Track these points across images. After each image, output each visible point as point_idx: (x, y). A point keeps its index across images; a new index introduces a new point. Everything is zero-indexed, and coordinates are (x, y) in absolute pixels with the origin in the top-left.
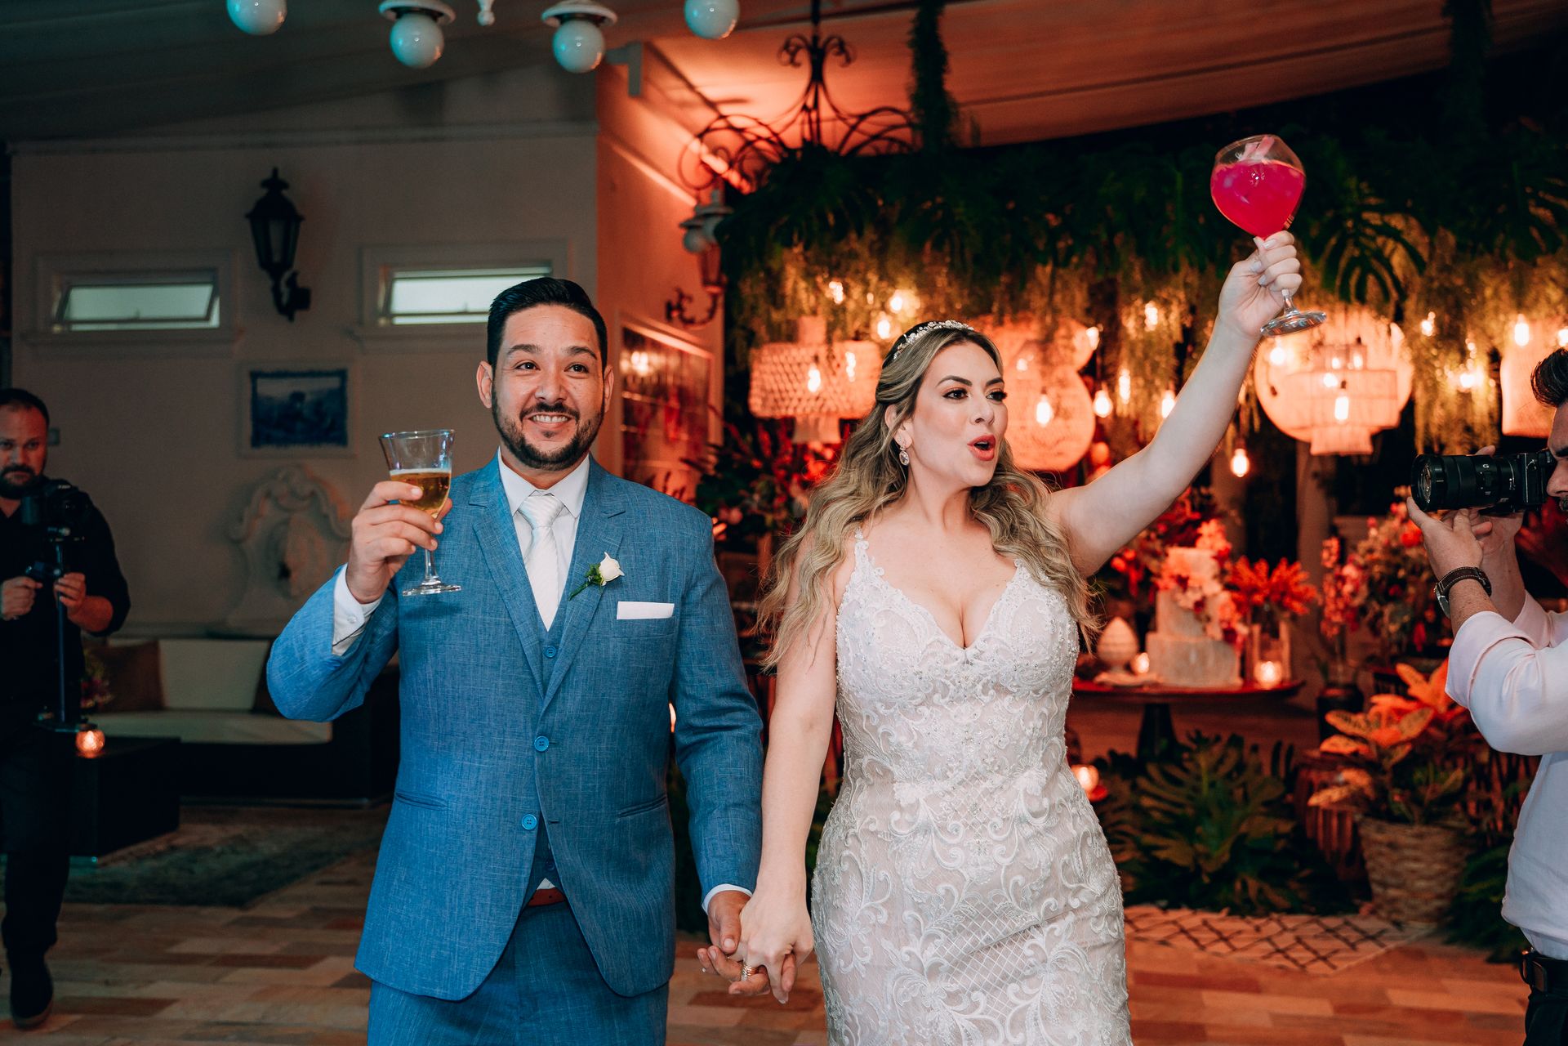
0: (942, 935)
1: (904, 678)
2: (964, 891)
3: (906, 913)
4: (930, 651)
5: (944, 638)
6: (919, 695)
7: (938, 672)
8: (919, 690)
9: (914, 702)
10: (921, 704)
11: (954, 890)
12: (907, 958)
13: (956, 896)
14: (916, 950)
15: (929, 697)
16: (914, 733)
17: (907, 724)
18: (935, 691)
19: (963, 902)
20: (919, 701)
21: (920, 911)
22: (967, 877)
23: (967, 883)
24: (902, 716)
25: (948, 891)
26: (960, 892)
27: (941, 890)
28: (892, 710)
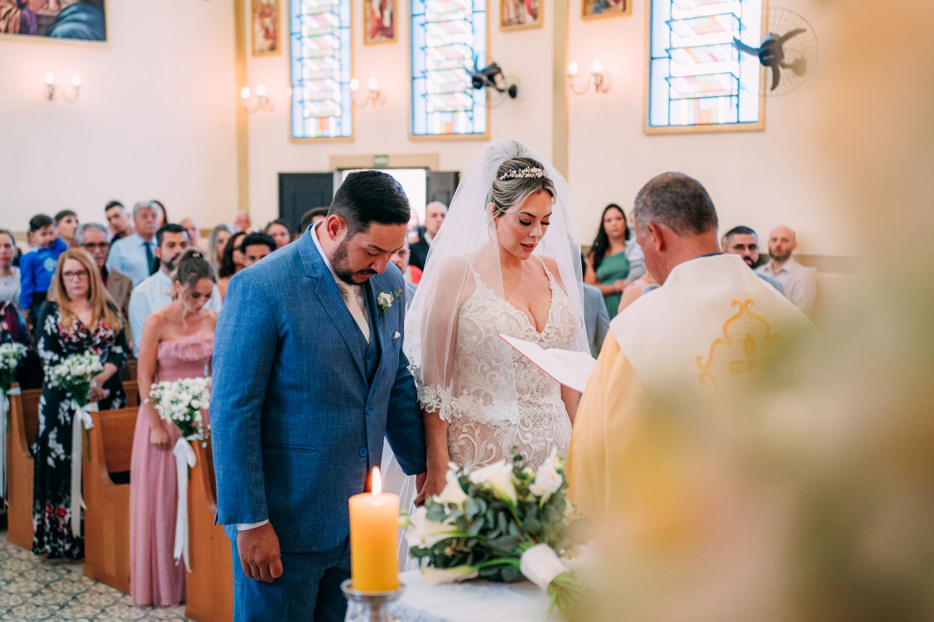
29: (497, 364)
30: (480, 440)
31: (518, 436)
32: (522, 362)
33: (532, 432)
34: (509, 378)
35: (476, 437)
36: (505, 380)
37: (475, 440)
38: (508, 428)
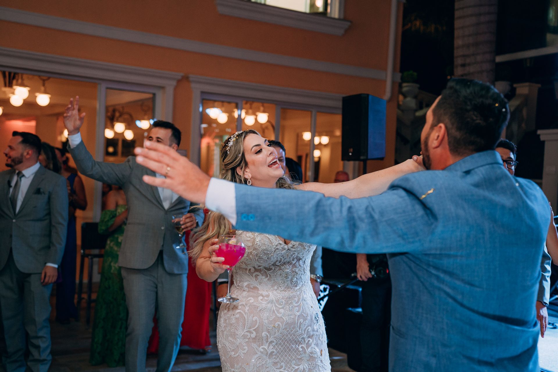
0: (275, 341)
1: (268, 258)
2: (284, 325)
3: (263, 333)
4: (276, 247)
5: (281, 242)
7: (279, 255)
11: (281, 325)
12: (262, 350)
13: (281, 327)
14: (266, 347)
15: (275, 263)
17: (266, 272)
18: (277, 261)
19: (283, 330)
21: (269, 332)
22: (285, 320)
23: (285, 322)
24: (264, 269)
25: (279, 325)
27: (276, 325)
28: (260, 268)
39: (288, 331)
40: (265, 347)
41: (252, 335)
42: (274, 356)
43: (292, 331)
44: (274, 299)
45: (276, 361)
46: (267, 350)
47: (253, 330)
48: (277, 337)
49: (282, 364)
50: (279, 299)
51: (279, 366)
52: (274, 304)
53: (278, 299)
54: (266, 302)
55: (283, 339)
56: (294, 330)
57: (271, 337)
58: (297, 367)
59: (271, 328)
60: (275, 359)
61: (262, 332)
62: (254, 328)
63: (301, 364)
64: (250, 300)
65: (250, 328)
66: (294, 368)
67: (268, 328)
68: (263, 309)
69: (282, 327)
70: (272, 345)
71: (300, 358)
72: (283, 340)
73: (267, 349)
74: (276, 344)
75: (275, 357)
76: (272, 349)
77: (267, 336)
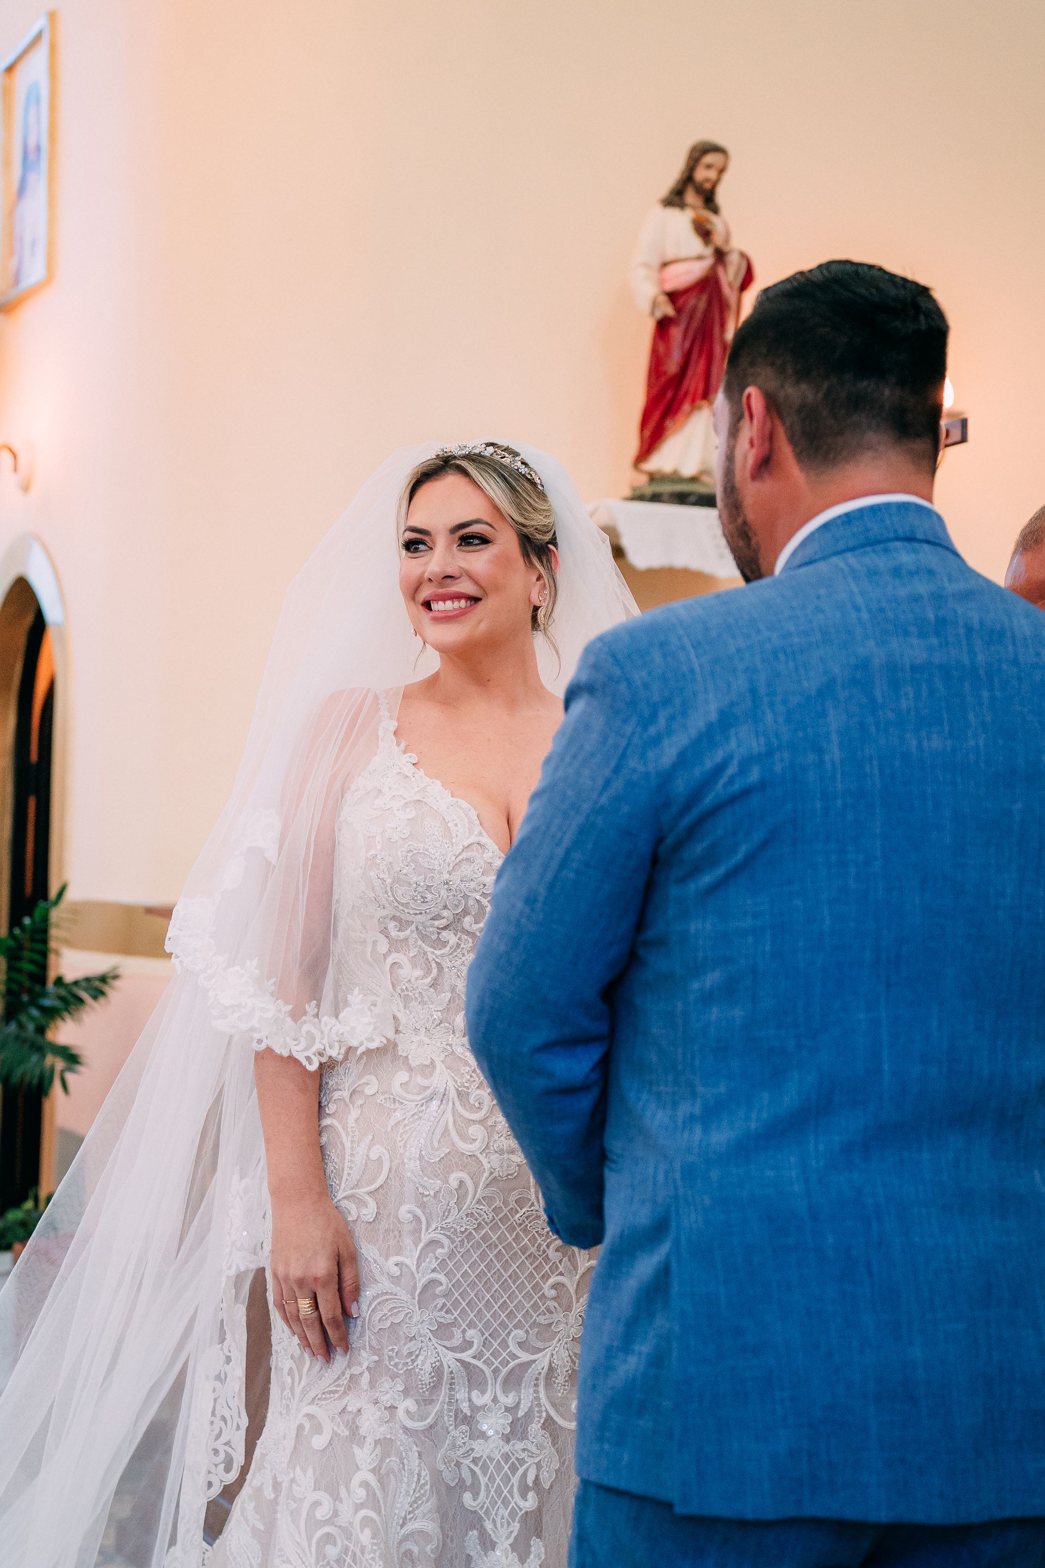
0: (446, 1241)
1: (429, 888)
2: (481, 1185)
3: (404, 1209)
4: (464, 855)
5: (485, 840)
6: (445, 913)
7: (473, 885)
8: (445, 907)
9: (436, 923)
10: (445, 928)
11: (470, 1184)
12: (396, 1271)
13: (471, 1191)
14: (411, 1262)
15: (458, 918)
16: (434, 965)
17: (425, 953)
18: (466, 912)
19: (479, 1202)
20: (443, 923)
21: (423, 1206)
22: (487, 1166)
23: (486, 1175)
24: (420, 942)
25: (461, 1183)
26: (476, 1188)
27: (454, 1184)
28: (408, 932)
29: (402, 935)
30: (357, 1133)
31: (446, 1130)
32: (468, 933)
33: (490, 1123)
34: (435, 971)
35: (349, 1126)
36: (425, 977)
37: (347, 1134)
38: (424, 1108)
39: (497, 1210)
40: (407, 1261)
41: (364, 1211)
42: (441, 1301)
43: (517, 1212)
44: (451, 1084)
45: (449, 1318)
46: (415, 1272)
47: (370, 1193)
48: (456, 1230)
49: (471, 1333)
50: (468, 1088)
51: (457, 1341)
52: (451, 1104)
53: (465, 1087)
54: (420, 1097)
55: (477, 1237)
56: (524, 1210)
57: (433, 1227)
58: (525, 1357)
59: (432, 1193)
60: (443, 1313)
61: (401, 1204)
62: (372, 1188)
63: (544, 1349)
64: (368, 1084)
65: (356, 1186)
66: (514, 1357)
67: (421, 1190)
68: (406, 1122)
69: (476, 1192)
70: (437, 1258)
71: (543, 1322)
72: (478, 1243)
73: (414, 1268)
74: (451, 1255)
75: (444, 1305)
76: (433, 1271)
77: (418, 1219)
